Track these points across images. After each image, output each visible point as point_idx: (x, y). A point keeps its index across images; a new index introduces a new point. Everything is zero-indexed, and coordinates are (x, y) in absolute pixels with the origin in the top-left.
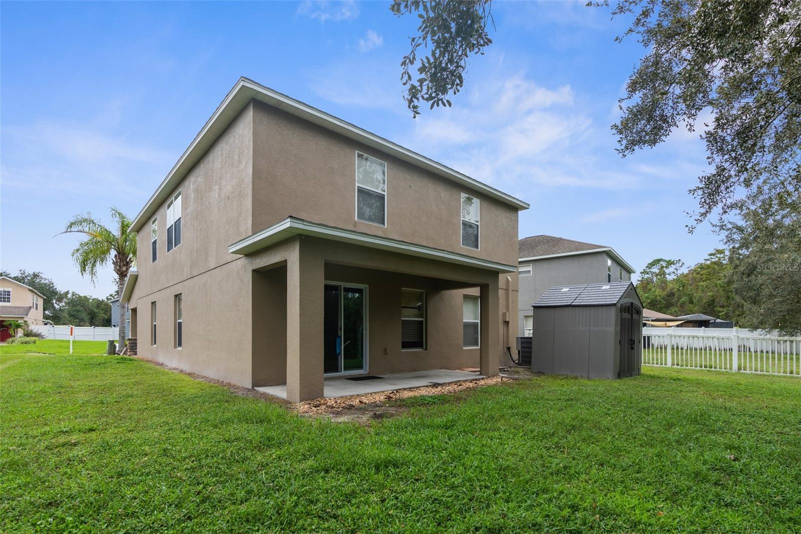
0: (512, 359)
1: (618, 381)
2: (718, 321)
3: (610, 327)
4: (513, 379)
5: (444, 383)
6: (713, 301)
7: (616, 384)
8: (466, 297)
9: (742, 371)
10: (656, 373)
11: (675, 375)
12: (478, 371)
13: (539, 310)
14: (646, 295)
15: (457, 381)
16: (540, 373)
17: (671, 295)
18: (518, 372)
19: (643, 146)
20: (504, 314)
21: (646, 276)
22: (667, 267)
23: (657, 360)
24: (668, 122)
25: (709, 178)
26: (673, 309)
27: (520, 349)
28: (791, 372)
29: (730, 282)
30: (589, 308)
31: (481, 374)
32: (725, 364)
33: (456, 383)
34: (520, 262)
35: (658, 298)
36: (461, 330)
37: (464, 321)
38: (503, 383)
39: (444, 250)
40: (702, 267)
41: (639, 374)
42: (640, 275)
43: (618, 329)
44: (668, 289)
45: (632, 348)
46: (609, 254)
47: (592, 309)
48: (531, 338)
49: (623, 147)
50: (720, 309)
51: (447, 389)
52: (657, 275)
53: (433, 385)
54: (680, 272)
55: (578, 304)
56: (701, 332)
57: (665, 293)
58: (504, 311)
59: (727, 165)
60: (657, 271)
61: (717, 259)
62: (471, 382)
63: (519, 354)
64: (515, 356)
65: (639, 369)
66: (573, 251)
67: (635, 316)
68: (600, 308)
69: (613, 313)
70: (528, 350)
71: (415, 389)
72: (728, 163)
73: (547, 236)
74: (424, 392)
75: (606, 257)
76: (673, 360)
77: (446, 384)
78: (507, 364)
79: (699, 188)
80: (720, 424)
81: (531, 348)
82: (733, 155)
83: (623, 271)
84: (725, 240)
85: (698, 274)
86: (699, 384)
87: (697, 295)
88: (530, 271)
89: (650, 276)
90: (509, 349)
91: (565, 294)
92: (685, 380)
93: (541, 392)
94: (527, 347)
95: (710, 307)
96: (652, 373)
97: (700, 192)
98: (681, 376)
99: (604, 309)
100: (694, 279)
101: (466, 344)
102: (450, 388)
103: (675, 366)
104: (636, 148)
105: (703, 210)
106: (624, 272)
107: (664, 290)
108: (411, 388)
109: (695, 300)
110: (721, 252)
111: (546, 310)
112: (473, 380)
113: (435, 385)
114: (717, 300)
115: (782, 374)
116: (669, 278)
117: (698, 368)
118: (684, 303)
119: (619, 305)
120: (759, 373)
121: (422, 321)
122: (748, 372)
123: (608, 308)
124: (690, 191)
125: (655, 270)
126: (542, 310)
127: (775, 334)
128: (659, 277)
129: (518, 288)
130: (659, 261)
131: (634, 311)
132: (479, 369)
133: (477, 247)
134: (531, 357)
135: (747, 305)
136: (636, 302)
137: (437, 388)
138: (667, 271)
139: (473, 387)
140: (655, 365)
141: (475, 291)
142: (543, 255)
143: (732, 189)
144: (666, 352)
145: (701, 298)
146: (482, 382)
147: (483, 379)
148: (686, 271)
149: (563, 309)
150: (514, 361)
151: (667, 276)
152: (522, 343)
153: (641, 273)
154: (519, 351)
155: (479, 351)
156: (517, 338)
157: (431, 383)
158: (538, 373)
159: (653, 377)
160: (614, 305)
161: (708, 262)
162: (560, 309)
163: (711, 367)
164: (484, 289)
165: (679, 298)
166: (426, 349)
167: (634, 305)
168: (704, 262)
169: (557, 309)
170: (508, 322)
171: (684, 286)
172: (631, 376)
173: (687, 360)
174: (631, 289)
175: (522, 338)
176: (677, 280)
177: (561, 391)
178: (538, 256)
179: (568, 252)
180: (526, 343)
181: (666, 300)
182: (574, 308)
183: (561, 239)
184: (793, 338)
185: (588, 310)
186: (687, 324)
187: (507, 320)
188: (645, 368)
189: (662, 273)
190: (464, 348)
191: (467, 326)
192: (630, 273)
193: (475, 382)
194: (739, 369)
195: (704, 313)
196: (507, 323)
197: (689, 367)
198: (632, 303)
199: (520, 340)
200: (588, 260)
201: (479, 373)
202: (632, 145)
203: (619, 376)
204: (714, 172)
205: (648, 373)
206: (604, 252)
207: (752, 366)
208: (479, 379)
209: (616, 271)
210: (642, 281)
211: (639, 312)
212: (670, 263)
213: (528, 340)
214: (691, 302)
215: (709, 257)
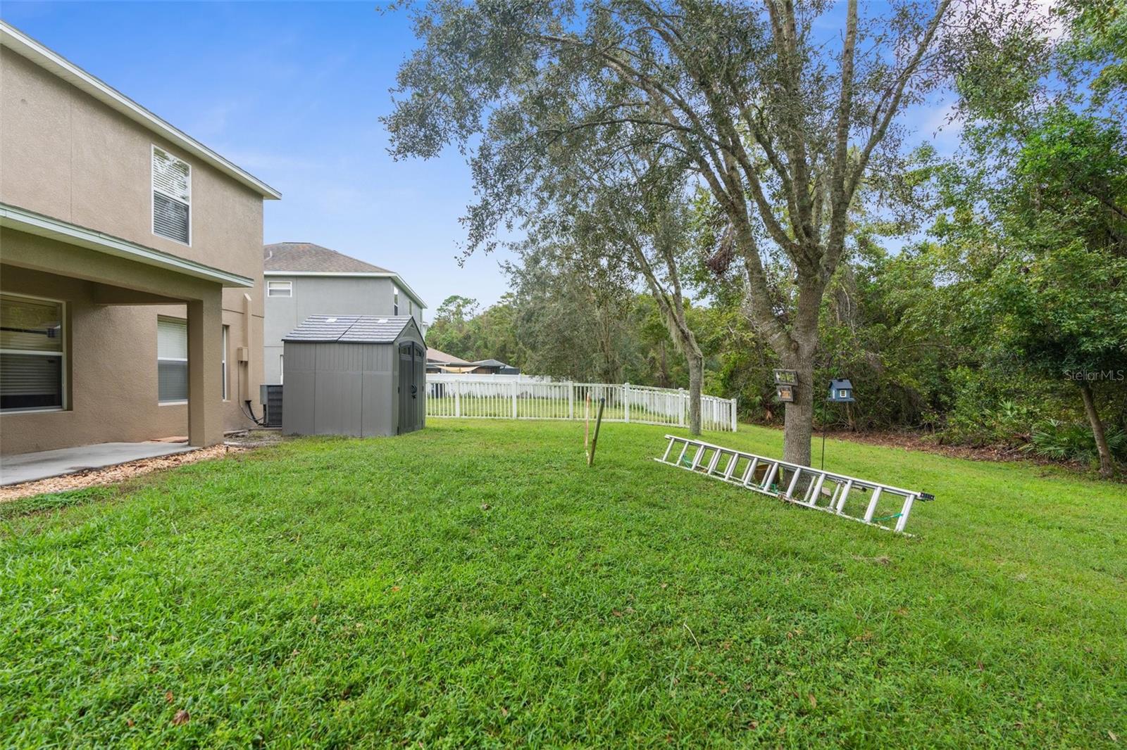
0: (254, 418)
1: (397, 437)
2: (508, 367)
3: (385, 369)
4: (248, 448)
5: (105, 467)
6: (505, 346)
7: (394, 441)
8: (162, 319)
9: (520, 418)
10: (441, 426)
11: (459, 426)
12: (185, 441)
13: (292, 346)
14: (444, 336)
15: (137, 460)
16: (296, 435)
17: (467, 337)
18: (260, 437)
19: (416, 155)
20: (240, 350)
21: (443, 314)
22: (463, 306)
23: (446, 411)
24: (440, 136)
25: (475, 209)
26: (469, 354)
27: (266, 402)
28: (555, 416)
29: (515, 327)
30: (360, 346)
31: (189, 445)
32: (507, 411)
33: (132, 464)
34: (266, 276)
35: (455, 341)
36: (154, 374)
37: (159, 358)
38: (229, 455)
39: (100, 233)
40: (495, 309)
41: (423, 427)
42: (437, 312)
43: (397, 373)
44: (465, 331)
45: (414, 397)
46: (395, 281)
47: (365, 347)
48: (281, 386)
49: (395, 149)
50: (511, 355)
51: (108, 476)
52: (453, 314)
53: (78, 472)
54: (475, 313)
55: (348, 340)
56: (492, 378)
57: (461, 335)
58: (240, 346)
59: (491, 199)
60: (455, 310)
61: (507, 303)
62: (166, 459)
63: (265, 410)
64: (259, 412)
65: (423, 422)
66: (350, 271)
67: (417, 359)
68: (375, 347)
69: (389, 353)
70: (279, 403)
71: (27, 484)
72: (492, 198)
73: (316, 246)
74: (48, 488)
75: (392, 284)
76: (461, 409)
77: (109, 467)
78: (244, 426)
79: (469, 219)
80: (485, 473)
81: (281, 400)
82: (496, 191)
83: (413, 304)
84: (511, 283)
85: (492, 316)
86: (479, 433)
87: (491, 339)
88: (289, 291)
89: (447, 314)
90: (248, 402)
91: (330, 326)
92: (468, 430)
93: (286, 461)
94: (277, 400)
95: (502, 354)
96: (436, 426)
97: (469, 223)
98: (465, 427)
99: (380, 347)
100: (488, 322)
101: (163, 397)
102: (118, 474)
103: (464, 417)
104: (409, 154)
105: (471, 244)
106: (414, 307)
107: (461, 331)
108: (15, 484)
109: (489, 345)
110: (510, 295)
111: (303, 346)
112: (172, 456)
113: (83, 472)
114: (508, 346)
115: (549, 418)
116: (467, 318)
117: (484, 417)
118: (479, 347)
119: (397, 344)
120: (533, 418)
121: (59, 358)
122: (525, 418)
123: (385, 347)
124: (460, 220)
125: (452, 307)
126: (297, 346)
127: (547, 380)
128: (456, 316)
129: (263, 312)
130: (456, 298)
131: (415, 351)
132: (187, 438)
133: (186, 240)
134: (281, 414)
135: (529, 352)
136: (417, 341)
137: (86, 475)
138: (464, 310)
139: (168, 467)
140: (444, 417)
141: (180, 311)
142: (308, 271)
143: (494, 226)
144: (454, 402)
145: (494, 342)
146: (190, 457)
147: (192, 452)
148: (481, 313)
149: (327, 346)
150: (256, 422)
151: (464, 316)
152: (269, 393)
153: (438, 310)
154: (265, 406)
155: (187, 409)
156: (262, 386)
157: (72, 468)
158: (292, 435)
159: (437, 430)
160: (392, 343)
161: (501, 305)
162: (323, 346)
163: (495, 416)
164: (195, 308)
165: (475, 342)
166: (70, 408)
167: (415, 345)
168: (497, 304)
169: (318, 346)
170: (246, 363)
171: (479, 329)
172: (413, 430)
173: (474, 410)
174: (412, 326)
175: (269, 386)
176: (473, 322)
177: (316, 457)
178: (301, 271)
179: (344, 271)
180: (274, 395)
181: (462, 343)
182: (342, 346)
183: (336, 253)
184: (560, 384)
185: (360, 348)
186: (480, 370)
187: (245, 359)
188: (429, 421)
189: (459, 313)
190: (160, 404)
191: (165, 367)
192: (421, 308)
193: (174, 458)
194: (518, 416)
195: (497, 359)
196: (244, 364)
197: (476, 417)
198: (413, 343)
199: (265, 389)
200: (370, 285)
201: (187, 443)
202: (405, 149)
203: (399, 431)
204: (480, 204)
205: (432, 426)
206: (389, 278)
207: (529, 412)
208: (185, 453)
209: (404, 303)
210: (439, 319)
211: (422, 354)
212: (467, 302)
213: (278, 389)
214: (486, 346)
215: (500, 300)
